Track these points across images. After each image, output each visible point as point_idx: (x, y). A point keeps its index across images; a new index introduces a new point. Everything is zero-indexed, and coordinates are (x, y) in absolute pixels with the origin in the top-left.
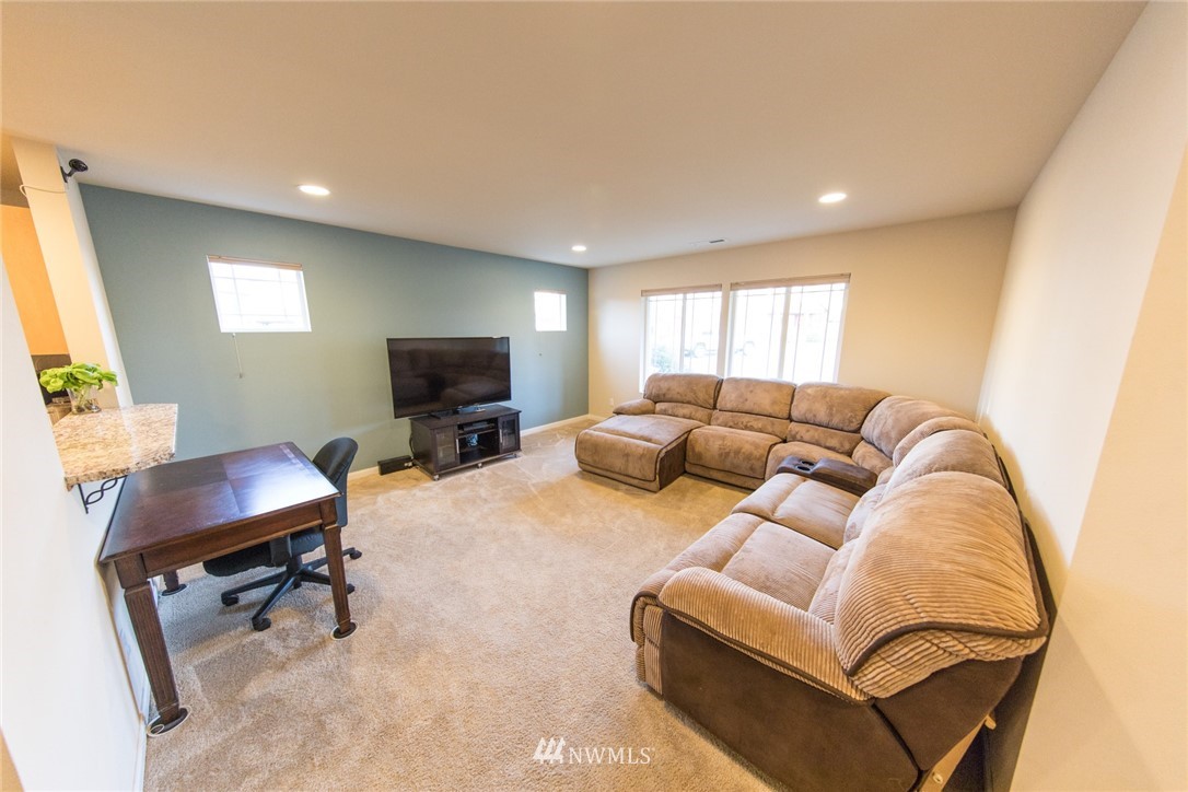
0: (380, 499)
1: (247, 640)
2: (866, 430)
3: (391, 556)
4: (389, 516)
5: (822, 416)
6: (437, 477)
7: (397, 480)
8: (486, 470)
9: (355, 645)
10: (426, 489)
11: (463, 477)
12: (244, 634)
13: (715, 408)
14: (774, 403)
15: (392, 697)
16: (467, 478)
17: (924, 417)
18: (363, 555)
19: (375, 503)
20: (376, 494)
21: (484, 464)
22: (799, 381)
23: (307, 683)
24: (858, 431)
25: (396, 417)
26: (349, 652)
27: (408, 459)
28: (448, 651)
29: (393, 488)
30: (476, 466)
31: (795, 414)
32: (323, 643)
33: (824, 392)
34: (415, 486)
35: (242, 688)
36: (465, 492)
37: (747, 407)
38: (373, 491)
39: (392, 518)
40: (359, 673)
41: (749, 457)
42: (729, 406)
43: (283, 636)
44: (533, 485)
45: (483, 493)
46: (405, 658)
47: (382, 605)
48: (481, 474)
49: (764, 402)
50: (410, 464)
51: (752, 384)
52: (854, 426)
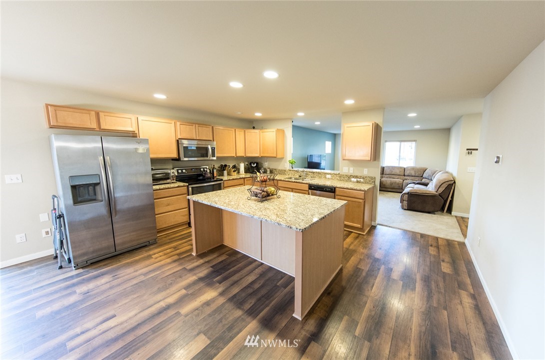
2: (424, 176)
5: (413, 174)
13: (383, 174)
14: (400, 172)
17: (437, 171)
22: (405, 166)
24: (422, 176)
31: (406, 174)
33: (413, 169)
37: (393, 173)
41: (398, 184)
42: (388, 173)
49: (398, 172)
51: (393, 168)
52: (421, 175)
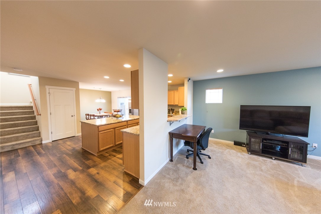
0: (228, 150)
1: (184, 158)
3: (216, 163)
4: (225, 155)
6: (250, 153)
7: (237, 148)
8: (275, 162)
9: (193, 173)
10: (243, 155)
11: (261, 159)
12: (185, 157)
15: (189, 187)
16: (262, 160)
18: (211, 159)
19: (225, 150)
20: (228, 148)
21: (276, 159)
23: (183, 171)
25: (240, 129)
26: (192, 173)
27: (244, 144)
28: (205, 192)
29: (234, 149)
30: (271, 158)
32: (191, 168)
34: (240, 152)
35: (178, 164)
36: (256, 163)
38: (228, 147)
39: (225, 156)
40: (190, 177)
43: (188, 161)
44: (298, 181)
45: (263, 168)
46: (197, 183)
47: (204, 171)
48: (271, 162)
50: (244, 146)
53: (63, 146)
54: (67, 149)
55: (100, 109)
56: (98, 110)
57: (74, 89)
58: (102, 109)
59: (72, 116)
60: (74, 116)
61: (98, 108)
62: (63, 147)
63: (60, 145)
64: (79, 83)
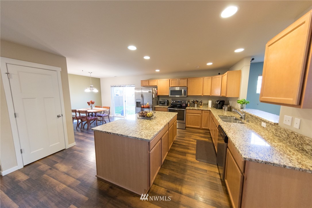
53: (53, 178)
54: (69, 186)
55: (93, 103)
56: (89, 104)
57: (59, 69)
58: (94, 102)
59: (58, 116)
60: (61, 116)
61: (89, 101)
62: (55, 181)
63: (45, 175)
64: (66, 58)
